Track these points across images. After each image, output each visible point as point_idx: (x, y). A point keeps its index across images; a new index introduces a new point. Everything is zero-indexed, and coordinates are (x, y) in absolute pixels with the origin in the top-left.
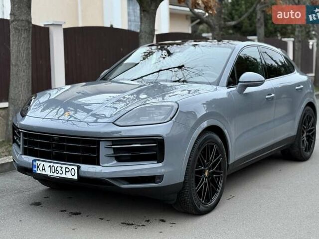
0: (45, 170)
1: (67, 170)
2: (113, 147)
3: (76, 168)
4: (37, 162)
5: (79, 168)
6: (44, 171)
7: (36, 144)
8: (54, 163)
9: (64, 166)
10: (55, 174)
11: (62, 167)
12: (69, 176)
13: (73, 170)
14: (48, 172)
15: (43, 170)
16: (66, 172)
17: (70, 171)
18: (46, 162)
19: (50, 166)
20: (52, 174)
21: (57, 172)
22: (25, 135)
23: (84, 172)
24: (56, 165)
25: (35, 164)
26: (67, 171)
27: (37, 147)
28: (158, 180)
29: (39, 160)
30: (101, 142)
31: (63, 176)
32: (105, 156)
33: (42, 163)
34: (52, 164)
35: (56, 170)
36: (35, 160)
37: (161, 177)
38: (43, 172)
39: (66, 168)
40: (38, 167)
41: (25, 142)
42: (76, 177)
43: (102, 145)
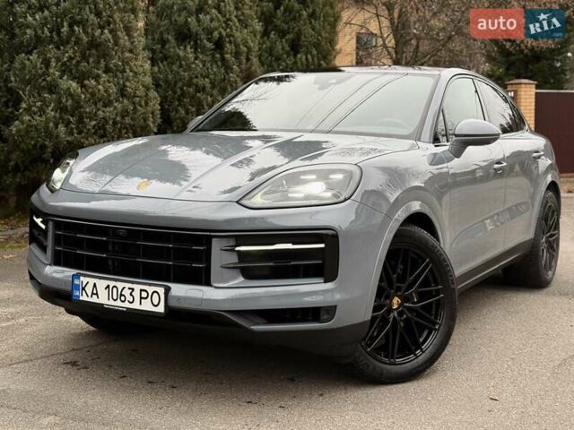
0: (97, 294)
1: (144, 294)
2: (237, 249)
3: (161, 291)
4: (82, 278)
5: (168, 290)
6: (95, 296)
7: (80, 244)
8: (116, 280)
9: (137, 288)
10: (118, 303)
11: (133, 290)
12: (146, 306)
13: (155, 294)
14: (103, 299)
15: (93, 293)
16: (141, 298)
17: (150, 296)
18: (100, 278)
19: (108, 287)
20: (111, 302)
21: (123, 298)
22: (58, 225)
23: (179, 299)
24: (120, 285)
25: (76, 282)
26: (144, 297)
27: (82, 249)
28: (325, 317)
29: (85, 276)
30: (214, 240)
31: (136, 306)
32: (221, 267)
33: (92, 281)
34: (112, 284)
35: (121, 295)
36: (77, 276)
37: (330, 311)
38: (94, 299)
39: (141, 290)
40: (83, 289)
41: (57, 240)
42: (161, 309)
43: (216, 245)
